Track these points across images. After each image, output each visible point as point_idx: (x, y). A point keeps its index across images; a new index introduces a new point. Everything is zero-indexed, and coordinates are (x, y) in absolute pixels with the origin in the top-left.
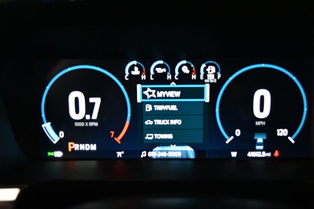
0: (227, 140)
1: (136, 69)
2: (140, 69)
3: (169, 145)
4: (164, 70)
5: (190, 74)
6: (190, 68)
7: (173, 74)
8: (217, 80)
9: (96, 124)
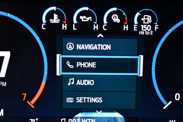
0: (164, 106)
1: (55, 16)
2: (60, 17)
3: (94, 111)
4: (90, 18)
5: (121, 24)
6: (121, 17)
7: (101, 23)
8: (154, 32)
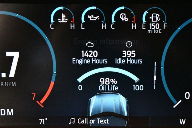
1: (63, 16)
4: (98, 17)
9: (14, 84)
